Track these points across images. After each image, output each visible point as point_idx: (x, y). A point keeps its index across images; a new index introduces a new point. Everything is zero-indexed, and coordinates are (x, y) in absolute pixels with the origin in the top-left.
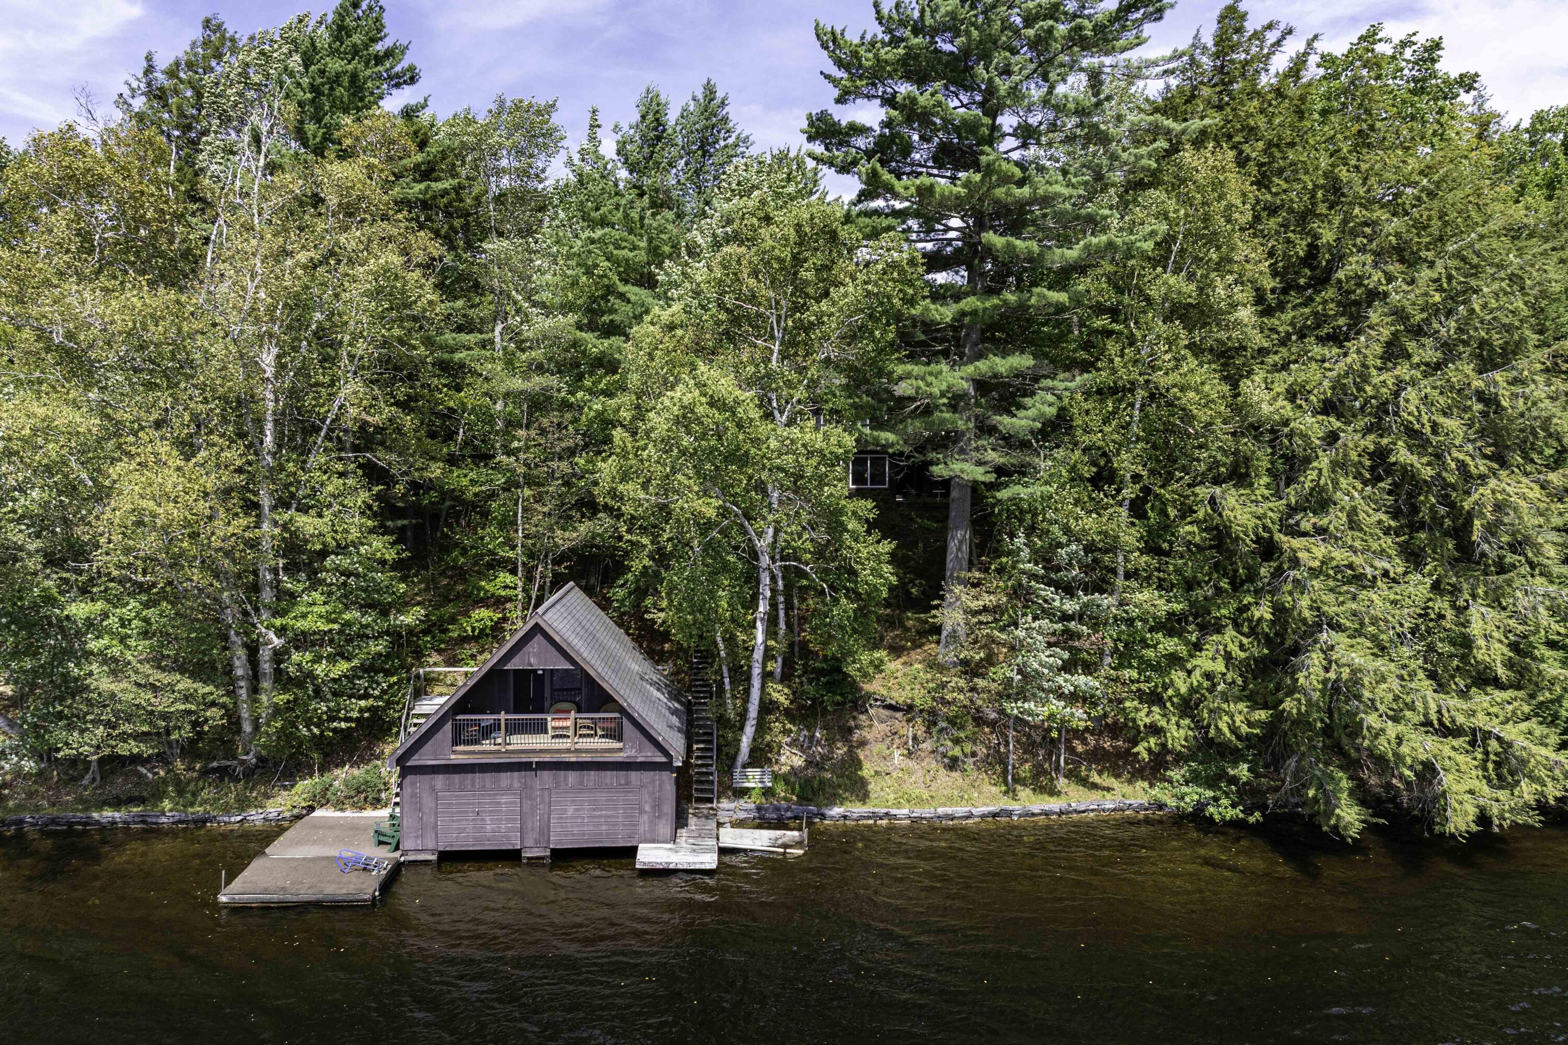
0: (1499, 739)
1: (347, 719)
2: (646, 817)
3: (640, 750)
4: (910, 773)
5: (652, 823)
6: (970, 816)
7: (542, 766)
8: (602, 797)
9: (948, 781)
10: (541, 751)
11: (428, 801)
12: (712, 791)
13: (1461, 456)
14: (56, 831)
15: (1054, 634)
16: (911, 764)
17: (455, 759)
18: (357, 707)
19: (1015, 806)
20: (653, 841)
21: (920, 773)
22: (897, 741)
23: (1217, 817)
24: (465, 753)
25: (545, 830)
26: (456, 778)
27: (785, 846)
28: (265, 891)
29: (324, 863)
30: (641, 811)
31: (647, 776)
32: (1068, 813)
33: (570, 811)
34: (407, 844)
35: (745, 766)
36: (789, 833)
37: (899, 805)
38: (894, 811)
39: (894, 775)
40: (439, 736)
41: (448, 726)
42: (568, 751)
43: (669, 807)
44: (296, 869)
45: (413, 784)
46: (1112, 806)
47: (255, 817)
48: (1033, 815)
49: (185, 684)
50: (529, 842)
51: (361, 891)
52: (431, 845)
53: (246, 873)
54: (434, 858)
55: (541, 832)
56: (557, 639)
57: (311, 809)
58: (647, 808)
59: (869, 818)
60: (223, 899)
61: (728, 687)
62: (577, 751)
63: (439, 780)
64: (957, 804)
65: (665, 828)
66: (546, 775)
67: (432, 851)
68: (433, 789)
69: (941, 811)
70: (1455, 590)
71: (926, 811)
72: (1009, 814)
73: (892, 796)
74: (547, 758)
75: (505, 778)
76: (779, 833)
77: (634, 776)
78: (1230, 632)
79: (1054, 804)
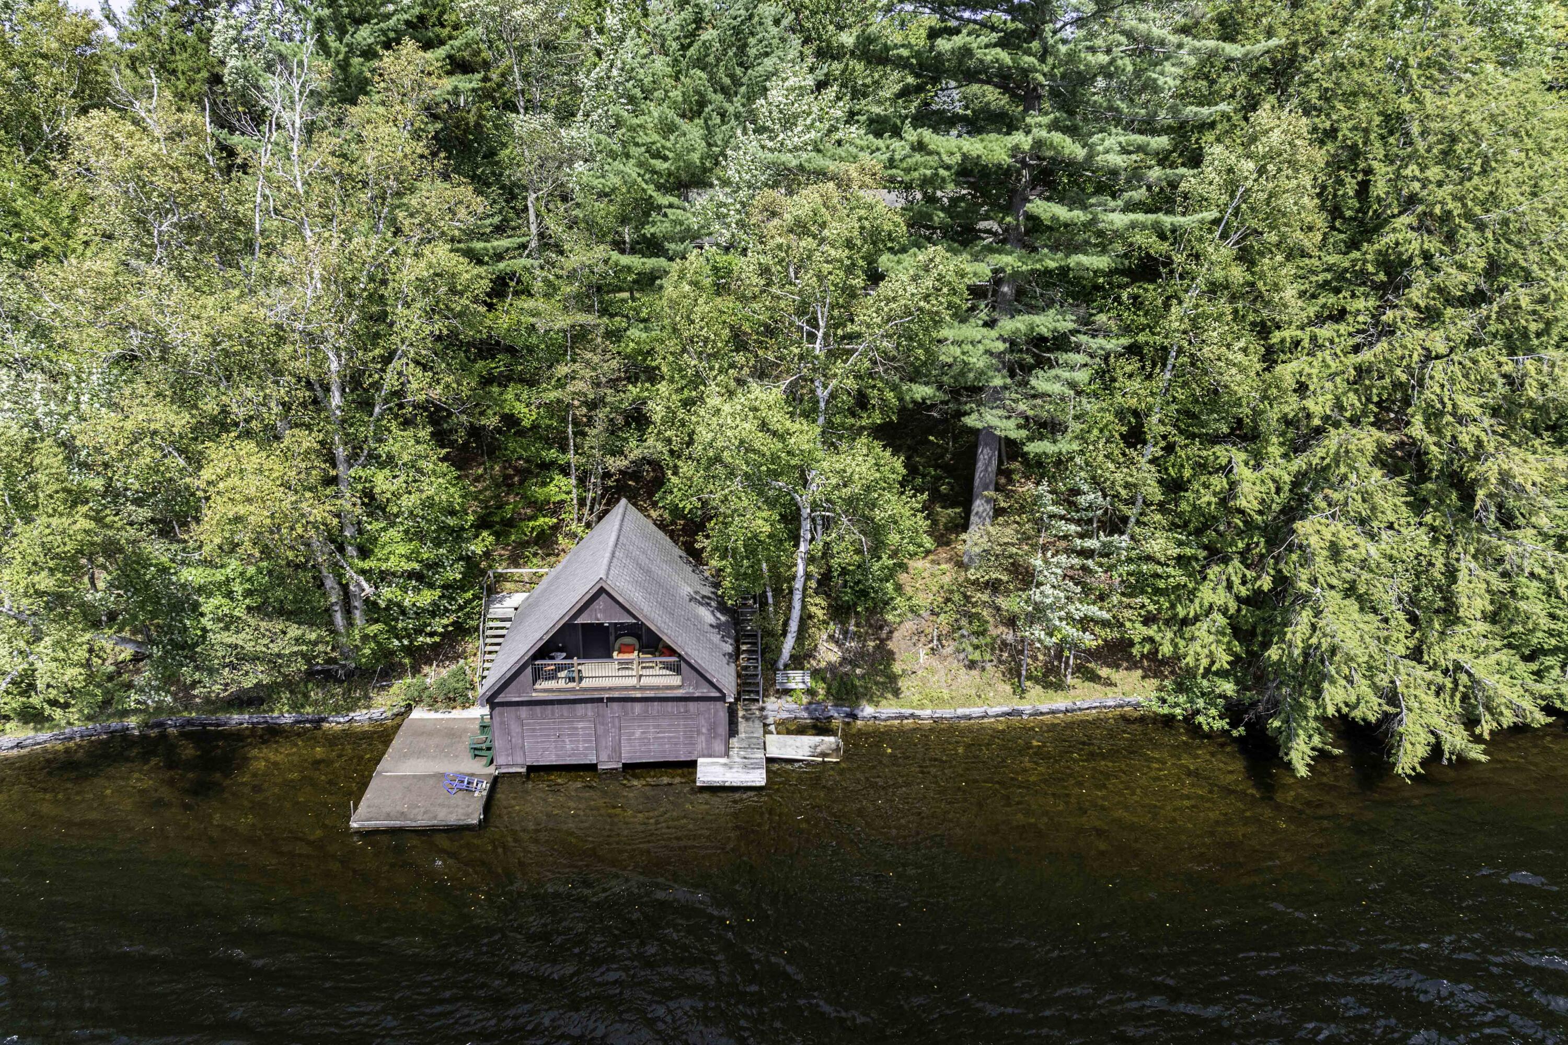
0: (1470, 675)
1: (432, 635)
2: (703, 738)
3: (697, 687)
4: (933, 672)
5: (709, 742)
6: (986, 716)
7: (610, 700)
8: (665, 723)
9: (967, 680)
10: (610, 689)
11: (515, 728)
12: (757, 693)
13: (1477, 432)
14: (192, 732)
15: (1072, 567)
16: (934, 662)
17: (536, 696)
18: (439, 624)
19: (1026, 706)
20: (710, 756)
21: (942, 672)
22: (923, 639)
23: (1206, 728)
24: (545, 691)
25: (617, 749)
26: (538, 709)
27: (823, 755)
28: (388, 817)
29: (431, 782)
30: (699, 733)
31: (703, 705)
32: (1073, 710)
33: (638, 733)
34: (500, 760)
35: (786, 666)
36: (826, 739)
37: (922, 707)
38: (917, 712)
39: (919, 673)
40: (522, 677)
41: (529, 670)
42: (634, 688)
43: (723, 729)
44: (408, 789)
45: (501, 714)
46: (1112, 703)
47: (361, 717)
48: (1042, 714)
49: (294, 631)
50: (604, 757)
51: (468, 815)
52: (520, 760)
53: (368, 795)
54: (524, 770)
55: (614, 750)
56: (621, 600)
57: (409, 708)
58: (704, 730)
59: (896, 718)
60: (354, 825)
61: (770, 601)
62: (642, 688)
63: (524, 711)
64: (975, 705)
65: (719, 746)
66: (615, 705)
67: (522, 766)
68: (518, 718)
69: (961, 711)
70: (1451, 541)
71: (947, 712)
72: (1020, 713)
73: (917, 697)
74: (616, 694)
75: (580, 709)
76: (818, 739)
77: (692, 706)
78: (1236, 562)
79: (1060, 701)
